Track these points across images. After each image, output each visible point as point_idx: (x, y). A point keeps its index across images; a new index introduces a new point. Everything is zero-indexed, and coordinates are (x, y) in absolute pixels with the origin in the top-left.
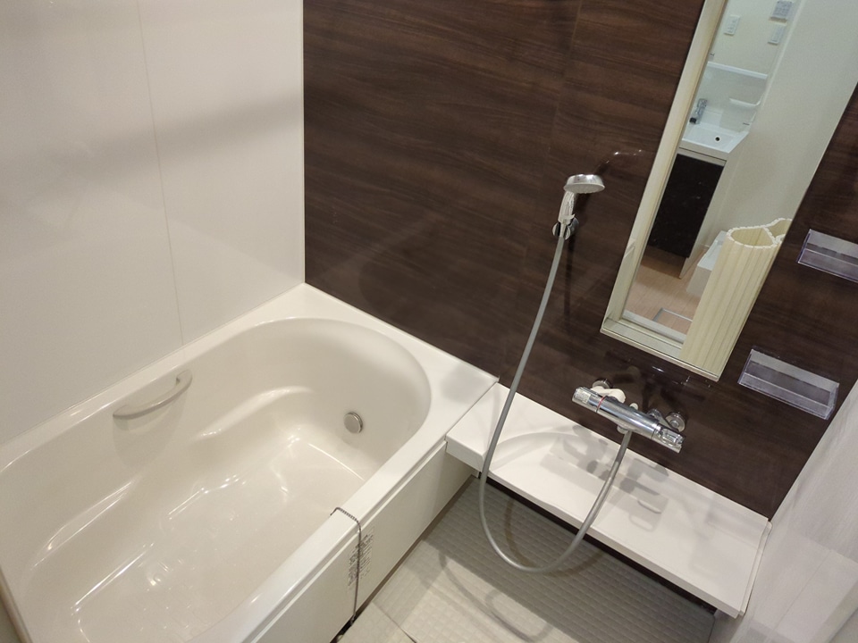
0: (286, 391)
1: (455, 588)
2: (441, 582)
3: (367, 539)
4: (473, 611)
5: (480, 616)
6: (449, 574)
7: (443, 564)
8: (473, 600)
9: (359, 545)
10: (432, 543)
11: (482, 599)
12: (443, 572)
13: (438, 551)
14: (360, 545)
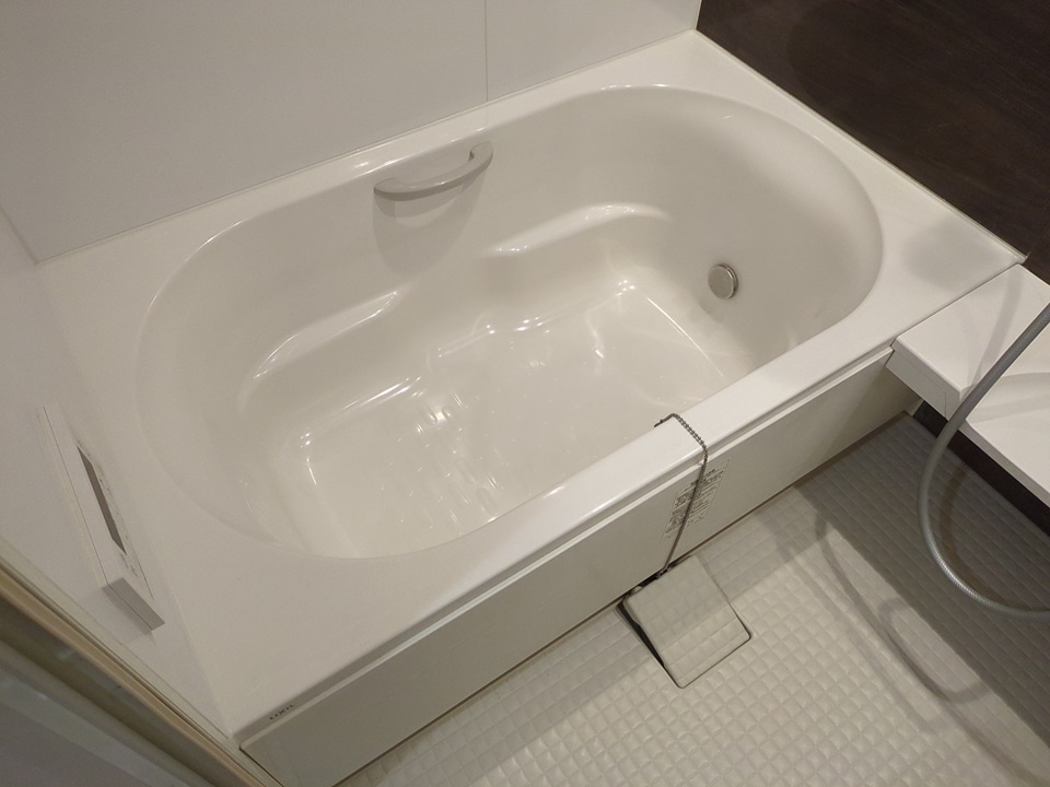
0: (630, 209)
1: (832, 576)
2: (809, 558)
3: (712, 476)
4: (854, 619)
5: (865, 631)
6: (827, 551)
7: (820, 533)
8: (859, 603)
9: (697, 482)
10: (809, 496)
11: (873, 605)
12: (817, 546)
13: (816, 511)
14: (699, 482)
